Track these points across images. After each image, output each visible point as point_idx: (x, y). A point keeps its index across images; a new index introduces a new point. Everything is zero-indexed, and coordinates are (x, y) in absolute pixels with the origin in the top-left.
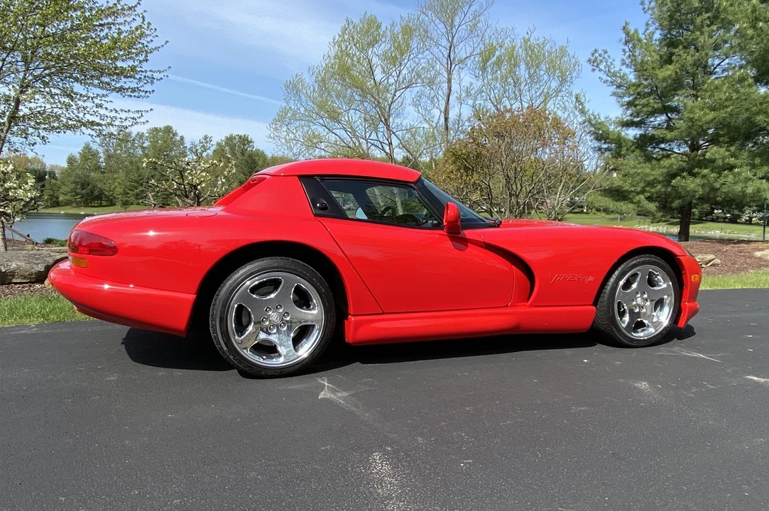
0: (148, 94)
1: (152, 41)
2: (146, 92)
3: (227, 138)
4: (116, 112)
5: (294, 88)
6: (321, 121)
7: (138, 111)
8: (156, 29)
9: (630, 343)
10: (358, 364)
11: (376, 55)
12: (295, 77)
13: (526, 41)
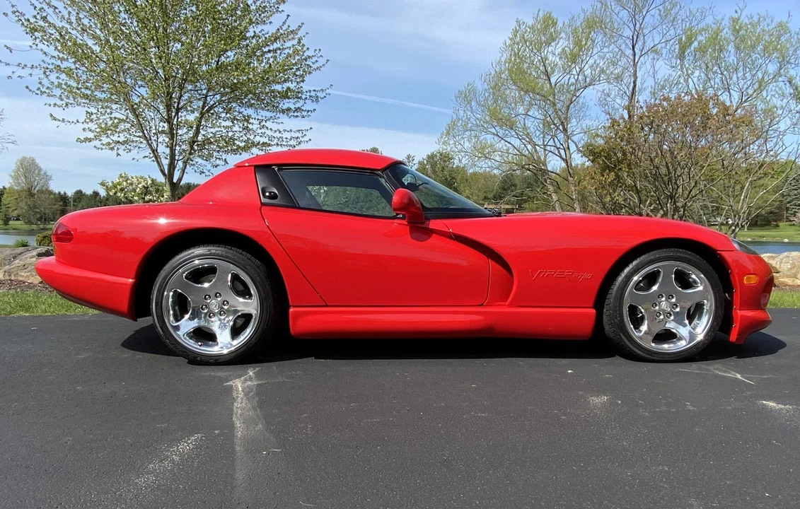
0: (309, 113)
1: (317, 61)
2: (308, 111)
3: (428, 157)
4: (280, 132)
5: (466, 97)
6: (493, 130)
7: (299, 131)
8: (320, 50)
9: (647, 356)
10: (312, 360)
11: (553, 54)
12: (466, 86)
13: (735, 21)
